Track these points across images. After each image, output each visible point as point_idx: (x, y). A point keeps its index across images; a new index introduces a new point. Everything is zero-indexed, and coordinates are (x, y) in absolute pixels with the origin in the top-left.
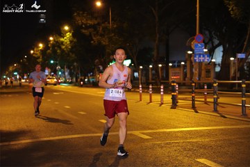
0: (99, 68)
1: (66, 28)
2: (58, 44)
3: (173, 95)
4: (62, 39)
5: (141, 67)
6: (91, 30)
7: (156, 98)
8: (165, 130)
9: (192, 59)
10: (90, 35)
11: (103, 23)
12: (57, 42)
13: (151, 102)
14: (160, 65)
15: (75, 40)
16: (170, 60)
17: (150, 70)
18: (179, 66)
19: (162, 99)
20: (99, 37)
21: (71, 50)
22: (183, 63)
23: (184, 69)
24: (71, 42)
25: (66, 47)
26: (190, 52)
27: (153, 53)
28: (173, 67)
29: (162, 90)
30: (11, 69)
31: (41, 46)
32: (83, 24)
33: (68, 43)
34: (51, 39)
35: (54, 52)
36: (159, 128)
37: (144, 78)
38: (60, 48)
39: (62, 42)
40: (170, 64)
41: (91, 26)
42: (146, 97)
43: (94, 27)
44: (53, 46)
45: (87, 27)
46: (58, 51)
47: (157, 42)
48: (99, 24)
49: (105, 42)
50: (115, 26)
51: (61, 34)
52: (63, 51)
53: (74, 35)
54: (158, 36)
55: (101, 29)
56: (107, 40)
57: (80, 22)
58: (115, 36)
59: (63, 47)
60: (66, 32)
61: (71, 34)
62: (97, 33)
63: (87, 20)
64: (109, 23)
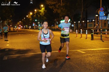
0: (56, 23)
1: (42, 6)
2: (38, 13)
3: (92, 34)
4: (40, 11)
5: (75, 22)
7: (84, 36)
8: (91, 49)
9: (98, 18)
10: (53, 9)
11: (58, 3)
12: (38, 12)
13: (81, 37)
14: (83, 21)
15: (46, 11)
16: (88, 19)
17: (79, 24)
18: (92, 22)
19: (87, 36)
20: (56, 10)
21: (44, 15)
22: (94, 20)
23: (94, 23)
24: (44, 12)
25: (42, 14)
26: (97, 16)
27: (81, 16)
28: (89, 22)
29: (87, 32)
30: (18, 23)
31: (31, 13)
32: (49, 4)
33: (43, 12)
34: (36, 10)
35: (37, 16)
36: (88, 49)
37: (76, 27)
38: (39, 14)
39: (40, 12)
40: (88, 21)
41: (53, 5)
42: (79, 35)
43: (54, 5)
44: (37, 13)
45: (51, 5)
46: (39, 16)
47: (82, 11)
48: (56, 4)
49: (59, 11)
50: (64, 5)
51: (40, 8)
52: (41, 16)
53: (45, 9)
54: (83, 9)
55: (57, 6)
56: (60, 10)
57: (48, 3)
58: (63, 9)
59: (41, 14)
60: (42, 7)
61: (44, 8)
62: (56, 7)
63: (51, 2)
64: (61, 3)
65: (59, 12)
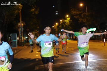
1: (67, 16)
2: (64, 23)
4: (66, 21)
5: (101, 31)
6: (78, 16)
10: (78, 18)
11: (84, 13)
12: (64, 22)
15: (71, 21)
20: (82, 19)
21: (70, 25)
24: (70, 22)
31: (57, 24)
33: (68, 22)
34: (61, 21)
43: (80, 15)
44: (62, 24)
45: (76, 15)
46: (64, 26)
48: (81, 13)
50: (89, 14)
51: (65, 19)
52: (66, 26)
53: (71, 19)
55: (82, 15)
56: (86, 20)
57: (73, 13)
58: (89, 18)
59: (66, 24)
60: (67, 18)
61: (69, 19)
62: (81, 17)
63: (76, 12)
64: (86, 13)
65: (84, 21)
